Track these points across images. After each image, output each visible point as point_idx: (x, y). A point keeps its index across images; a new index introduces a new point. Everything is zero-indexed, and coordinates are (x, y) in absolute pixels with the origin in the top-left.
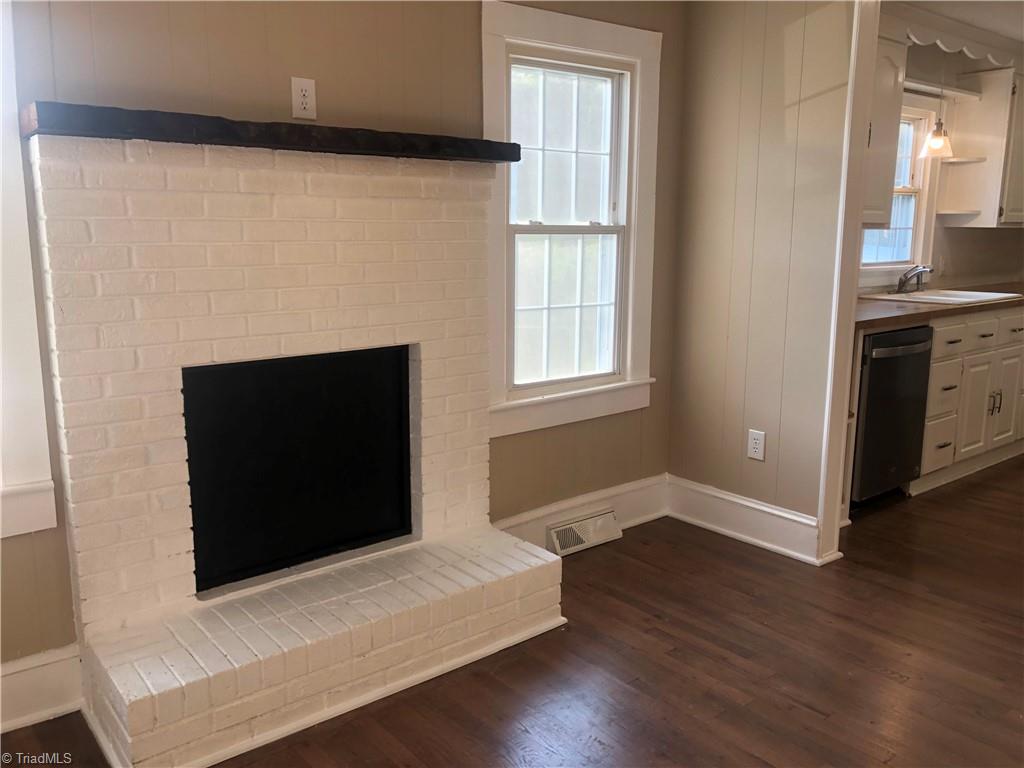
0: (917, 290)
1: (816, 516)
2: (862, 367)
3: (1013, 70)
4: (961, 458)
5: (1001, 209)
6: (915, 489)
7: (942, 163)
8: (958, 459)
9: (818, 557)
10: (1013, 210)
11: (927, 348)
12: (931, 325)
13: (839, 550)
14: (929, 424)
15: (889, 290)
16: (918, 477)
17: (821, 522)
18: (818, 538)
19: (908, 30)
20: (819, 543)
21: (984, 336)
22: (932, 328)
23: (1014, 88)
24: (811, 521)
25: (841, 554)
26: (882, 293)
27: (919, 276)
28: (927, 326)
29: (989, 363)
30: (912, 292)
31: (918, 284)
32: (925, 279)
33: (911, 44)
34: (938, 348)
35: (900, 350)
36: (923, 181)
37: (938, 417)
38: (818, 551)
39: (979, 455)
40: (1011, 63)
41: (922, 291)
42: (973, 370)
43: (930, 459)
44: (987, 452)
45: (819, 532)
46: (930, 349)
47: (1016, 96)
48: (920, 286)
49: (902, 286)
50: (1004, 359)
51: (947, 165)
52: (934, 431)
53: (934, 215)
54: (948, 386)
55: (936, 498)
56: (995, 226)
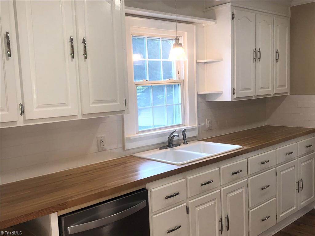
3: (230, 4)
5: (233, 90)
7: (197, 63)
10: (242, 90)
23: (233, 15)
26: (155, 149)
29: (215, 199)
36: (185, 75)
42: (199, 208)
47: (235, 19)
49: (169, 143)
50: (228, 193)
56: (231, 100)
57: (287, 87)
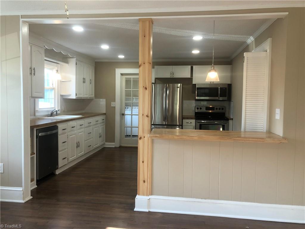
0: (56, 116)
1: (22, 187)
2: (36, 139)
3: (75, 59)
4: (70, 161)
5: (76, 94)
6: (58, 172)
7: (60, 81)
8: (69, 161)
9: (23, 200)
10: (79, 94)
11: (57, 131)
12: (57, 125)
13: (31, 196)
14: (60, 153)
15: (48, 116)
16: (58, 169)
17: (24, 189)
18: (23, 194)
19: (44, 44)
20: (23, 195)
21: (73, 127)
22: (58, 126)
23: (76, 63)
24: (20, 189)
25: (32, 197)
26: (46, 117)
27: (56, 111)
28: (56, 126)
29: (75, 134)
30: (55, 116)
31: (56, 114)
32: (58, 112)
33: (45, 48)
34: (60, 131)
35: (49, 133)
36: (55, 86)
37: (62, 150)
38: (23, 198)
39: (75, 159)
40: (75, 57)
41: (58, 116)
42: (71, 136)
43: (61, 163)
44: (77, 158)
45: (23, 192)
46: (58, 132)
47: (77, 65)
48: (57, 115)
49: (52, 115)
50: (79, 133)
51: (62, 82)
52: (61, 155)
53: (60, 95)
54: (64, 142)
55: (64, 174)
56: (75, 98)
57: (94, 95)
